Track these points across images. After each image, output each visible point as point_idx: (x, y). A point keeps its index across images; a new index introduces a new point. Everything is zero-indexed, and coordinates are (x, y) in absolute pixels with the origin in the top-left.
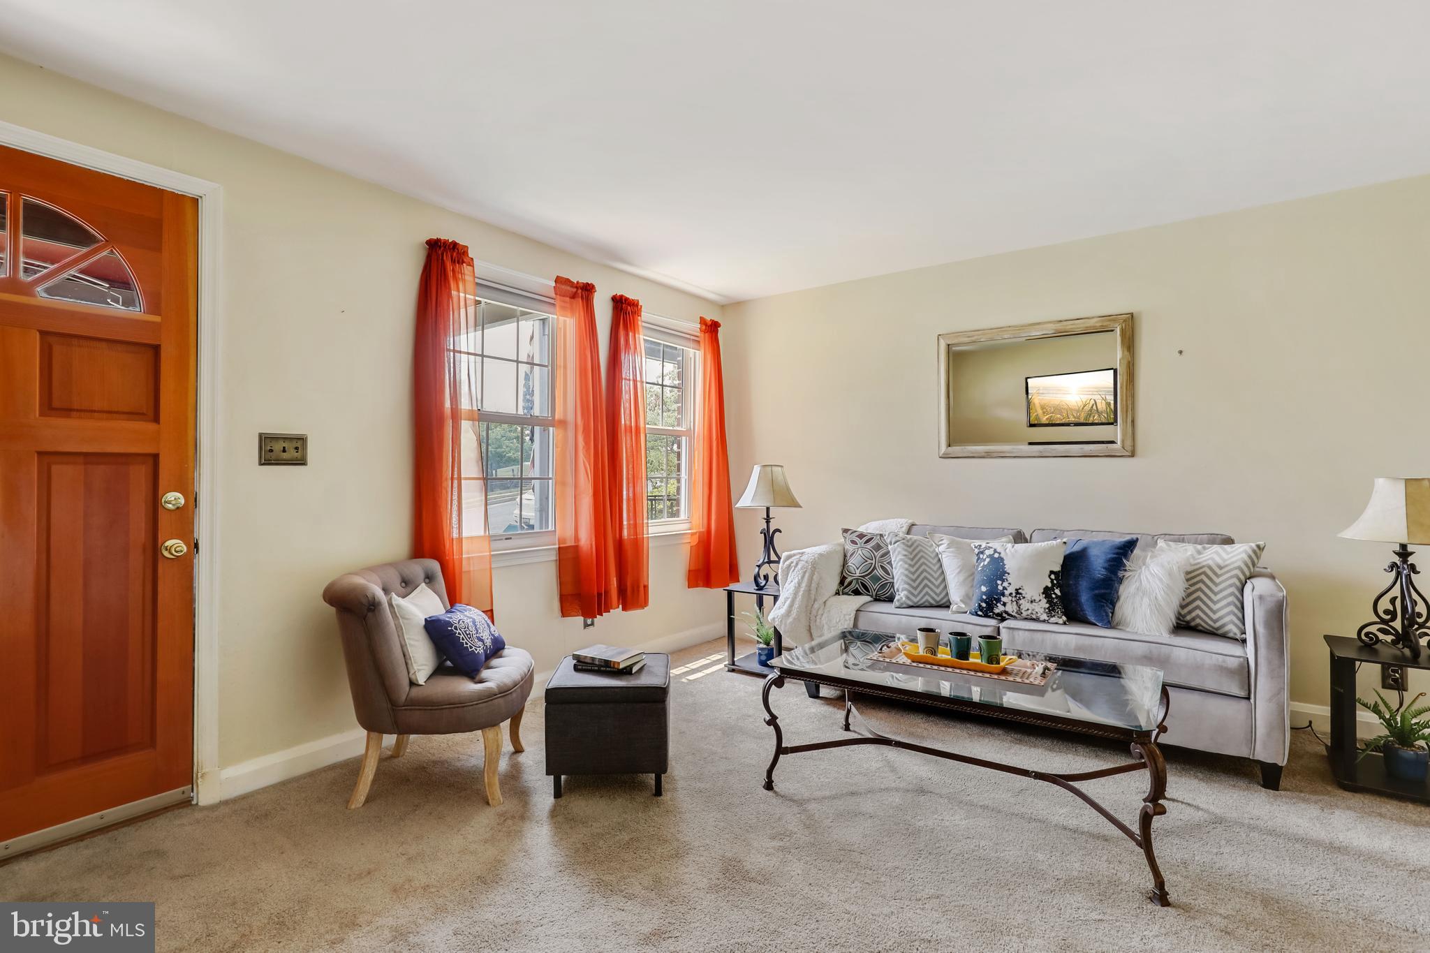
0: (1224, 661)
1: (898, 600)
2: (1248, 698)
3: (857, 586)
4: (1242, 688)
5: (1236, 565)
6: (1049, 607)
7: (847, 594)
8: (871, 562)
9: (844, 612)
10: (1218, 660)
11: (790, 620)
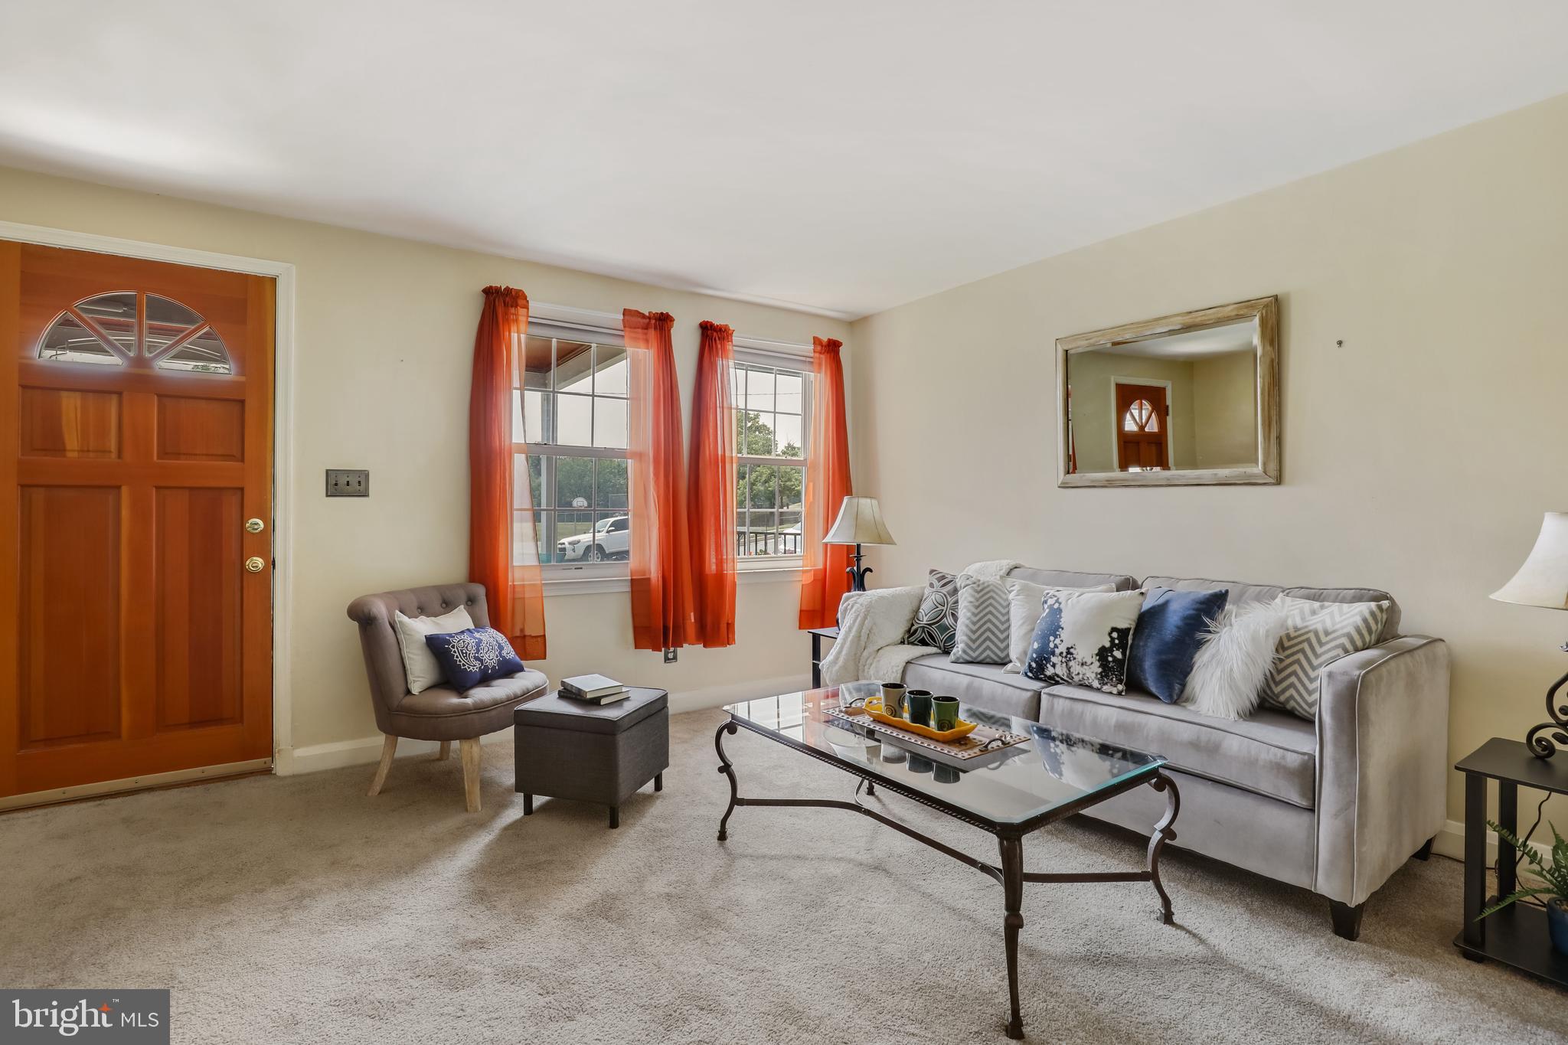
0: (1283, 757)
1: (954, 654)
2: (1312, 810)
3: (923, 635)
4: (1303, 795)
5: (1345, 631)
6: (1101, 672)
7: (912, 643)
8: (943, 608)
9: (892, 664)
10: (1275, 755)
11: (837, 667)
